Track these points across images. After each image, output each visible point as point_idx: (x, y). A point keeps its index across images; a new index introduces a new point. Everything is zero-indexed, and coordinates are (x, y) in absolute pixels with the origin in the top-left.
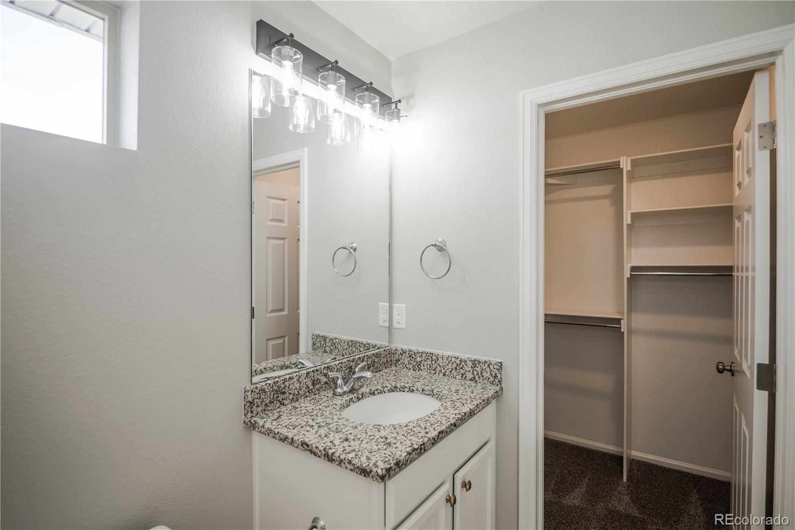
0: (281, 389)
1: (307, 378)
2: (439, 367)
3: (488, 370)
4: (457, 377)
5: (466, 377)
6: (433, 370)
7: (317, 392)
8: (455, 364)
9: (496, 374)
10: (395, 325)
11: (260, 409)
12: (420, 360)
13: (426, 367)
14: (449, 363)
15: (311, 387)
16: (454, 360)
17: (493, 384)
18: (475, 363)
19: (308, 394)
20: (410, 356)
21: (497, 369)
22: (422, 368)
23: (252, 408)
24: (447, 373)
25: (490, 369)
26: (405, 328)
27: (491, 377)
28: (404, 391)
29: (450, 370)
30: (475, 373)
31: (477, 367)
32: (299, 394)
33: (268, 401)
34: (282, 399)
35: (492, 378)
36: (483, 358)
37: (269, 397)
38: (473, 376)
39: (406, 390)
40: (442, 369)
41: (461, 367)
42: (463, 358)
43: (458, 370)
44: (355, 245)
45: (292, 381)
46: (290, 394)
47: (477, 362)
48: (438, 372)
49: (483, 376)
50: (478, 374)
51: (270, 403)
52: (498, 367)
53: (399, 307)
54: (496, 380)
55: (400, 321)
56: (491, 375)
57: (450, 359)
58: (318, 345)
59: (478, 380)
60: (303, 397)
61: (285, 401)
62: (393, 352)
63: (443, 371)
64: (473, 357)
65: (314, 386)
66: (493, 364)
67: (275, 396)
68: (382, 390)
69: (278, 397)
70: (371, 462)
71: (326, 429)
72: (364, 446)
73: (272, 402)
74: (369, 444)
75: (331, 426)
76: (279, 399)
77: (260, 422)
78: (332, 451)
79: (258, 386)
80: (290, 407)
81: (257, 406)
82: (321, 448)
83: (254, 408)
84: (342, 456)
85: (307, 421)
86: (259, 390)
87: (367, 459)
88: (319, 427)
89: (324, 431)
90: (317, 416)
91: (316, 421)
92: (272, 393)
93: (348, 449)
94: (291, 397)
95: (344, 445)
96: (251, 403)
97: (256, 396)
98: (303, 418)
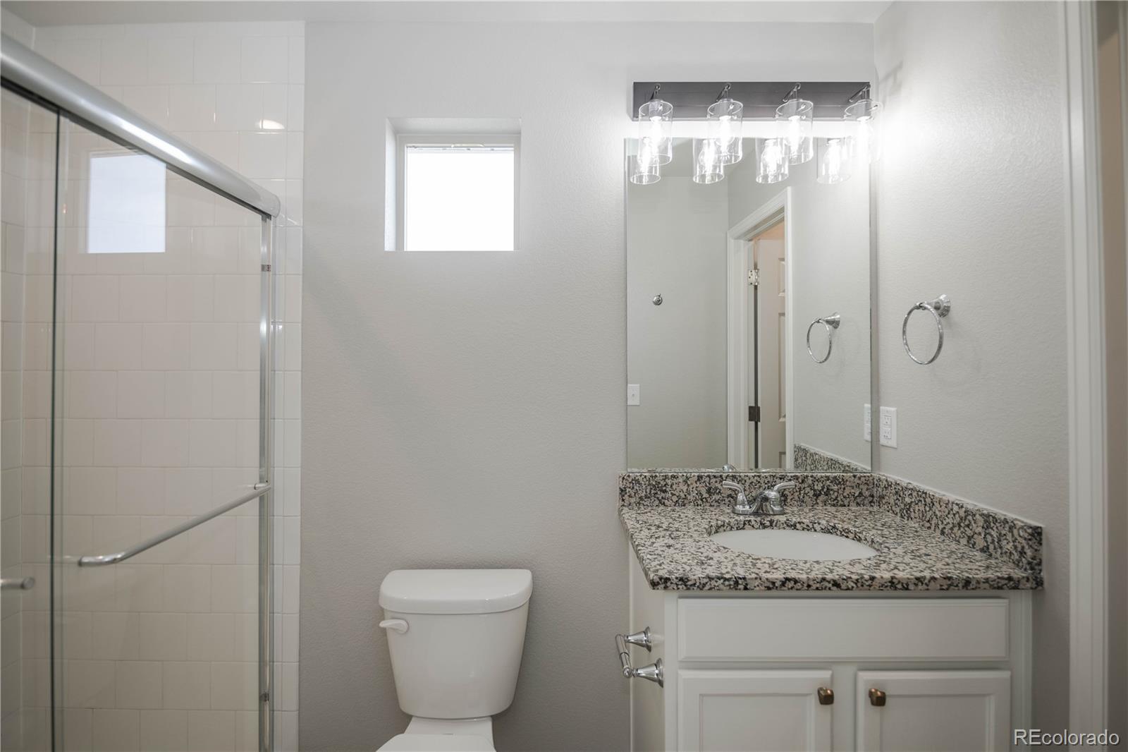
0: (660, 485)
1: (698, 483)
2: (935, 518)
3: (1009, 537)
4: (961, 540)
5: (975, 543)
6: (927, 522)
7: (716, 504)
8: (957, 516)
9: (1023, 547)
10: (883, 441)
11: (633, 500)
12: (909, 502)
13: (917, 515)
14: (949, 513)
15: (706, 495)
16: (956, 508)
17: (1018, 566)
18: (989, 520)
19: (700, 502)
20: (897, 492)
21: (1025, 539)
22: (912, 515)
23: (624, 496)
24: (946, 531)
25: (1013, 536)
26: (895, 445)
27: (1014, 552)
28: (847, 537)
29: (951, 526)
30: (989, 539)
31: (992, 528)
32: (686, 498)
33: (643, 495)
34: (662, 498)
35: (1015, 554)
36: (1001, 512)
37: (644, 491)
38: (986, 545)
39: (851, 536)
40: (940, 523)
41: (966, 523)
42: (970, 507)
43: (962, 529)
44: (838, 316)
45: (675, 481)
46: (673, 495)
47: (991, 518)
48: (933, 525)
49: (1001, 548)
50: (993, 541)
51: (646, 498)
52: (1026, 535)
53: (887, 411)
54: (1023, 559)
55: (889, 435)
56: (1016, 547)
57: (950, 506)
58: (800, 461)
59: (994, 554)
60: (692, 504)
61: (666, 501)
62: (876, 482)
63: (941, 527)
64: (987, 508)
65: (710, 495)
66: (1018, 527)
67: (653, 492)
68: (811, 526)
69: (657, 493)
70: (658, 567)
71: (668, 533)
72: (674, 556)
73: (649, 497)
74: (683, 557)
75: (678, 533)
76: (658, 496)
77: (624, 512)
78: (641, 548)
79: (631, 474)
80: (670, 508)
81: (630, 496)
82: (636, 543)
83: (626, 497)
84: (643, 555)
85: (663, 523)
86: (632, 480)
87: (658, 564)
88: (665, 530)
89: (662, 534)
90: (680, 522)
91: (671, 525)
92: (649, 487)
93: (656, 552)
94: (675, 499)
95: (660, 549)
96: (622, 490)
97: (628, 485)
98: (663, 520)
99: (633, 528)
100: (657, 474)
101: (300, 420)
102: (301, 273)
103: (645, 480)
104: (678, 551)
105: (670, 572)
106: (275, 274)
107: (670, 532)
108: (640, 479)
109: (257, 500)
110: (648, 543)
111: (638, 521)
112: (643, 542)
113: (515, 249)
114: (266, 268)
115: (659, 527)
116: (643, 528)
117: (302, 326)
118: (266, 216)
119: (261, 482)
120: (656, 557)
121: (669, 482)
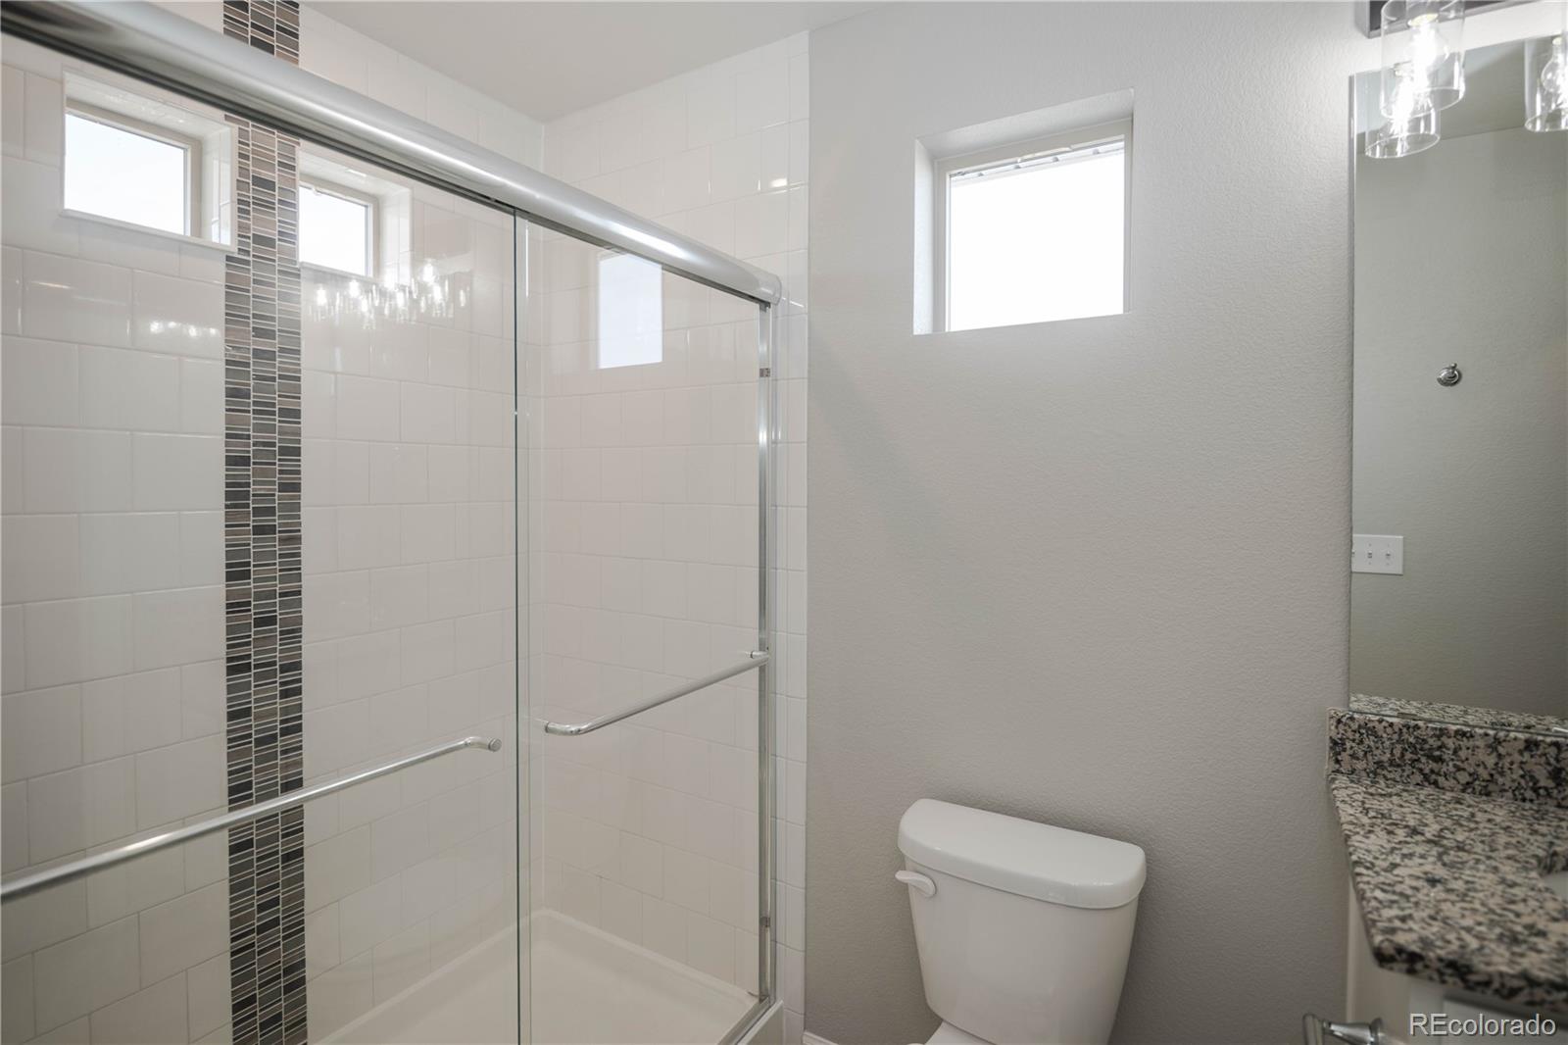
0: (1427, 746)
1: (1527, 754)
11: (1360, 765)
15: (1546, 782)
19: (1528, 794)
23: (1339, 754)
32: (1492, 781)
33: (1385, 759)
34: (1432, 771)
37: (1388, 752)
45: (1465, 743)
46: (1459, 769)
51: (1391, 765)
60: (1508, 795)
61: (1441, 780)
65: (1558, 784)
67: (1409, 756)
69: (1418, 760)
70: (1397, 923)
71: (1435, 851)
72: (1445, 906)
73: (1399, 766)
74: (1467, 913)
75: (1460, 854)
76: (1421, 766)
77: (1337, 784)
78: (1364, 871)
79: (1356, 716)
80: (1448, 796)
81: (1353, 756)
82: (1354, 858)
83: (1345, 757)
84: (1365, 887)
85: (1426, 825)
86: (1360, 727)
87: (1398, 917)
88: (1429, 841)
89: (1420, 850)
90: (1471, 830)
91: (1447, 834)
92: (1399, 746)
93: (1398, 888)
94: (1464, 778)
95: (1409, 882)
96: (1334, 743)
97: (1350, 734)
98: (1430, 818)
99: (1352, 823)
100: (1421, 723)
101: (805, 573)
102: (806, 375)
103: (1389, 730)
104: (1453, 897)
105: (1425, 942)
106: (776, 380)
107: (1441, 850)
108: (1379, 727)
109: (757, 669)
110: (1381, 864)
111: (1366, 811)
112: (1370, 859)
113: (1124, 311)
114: (764, 373)
115: (1414, 832)
116: (1377, 829)
117: (808, 446)
118: (764, 304)
119: (760, 650)
120: (1395, 898)
121: (1450, 743)
